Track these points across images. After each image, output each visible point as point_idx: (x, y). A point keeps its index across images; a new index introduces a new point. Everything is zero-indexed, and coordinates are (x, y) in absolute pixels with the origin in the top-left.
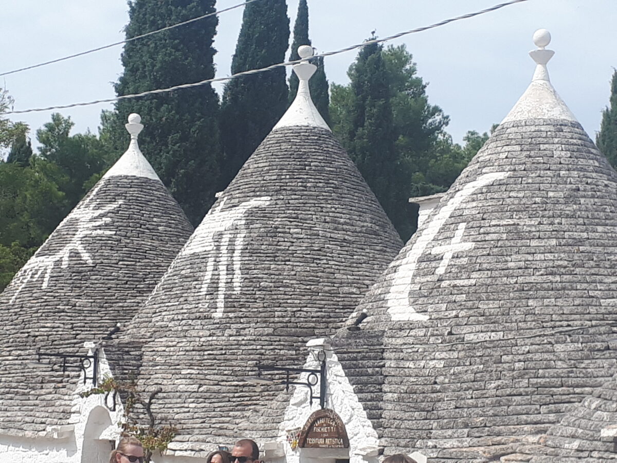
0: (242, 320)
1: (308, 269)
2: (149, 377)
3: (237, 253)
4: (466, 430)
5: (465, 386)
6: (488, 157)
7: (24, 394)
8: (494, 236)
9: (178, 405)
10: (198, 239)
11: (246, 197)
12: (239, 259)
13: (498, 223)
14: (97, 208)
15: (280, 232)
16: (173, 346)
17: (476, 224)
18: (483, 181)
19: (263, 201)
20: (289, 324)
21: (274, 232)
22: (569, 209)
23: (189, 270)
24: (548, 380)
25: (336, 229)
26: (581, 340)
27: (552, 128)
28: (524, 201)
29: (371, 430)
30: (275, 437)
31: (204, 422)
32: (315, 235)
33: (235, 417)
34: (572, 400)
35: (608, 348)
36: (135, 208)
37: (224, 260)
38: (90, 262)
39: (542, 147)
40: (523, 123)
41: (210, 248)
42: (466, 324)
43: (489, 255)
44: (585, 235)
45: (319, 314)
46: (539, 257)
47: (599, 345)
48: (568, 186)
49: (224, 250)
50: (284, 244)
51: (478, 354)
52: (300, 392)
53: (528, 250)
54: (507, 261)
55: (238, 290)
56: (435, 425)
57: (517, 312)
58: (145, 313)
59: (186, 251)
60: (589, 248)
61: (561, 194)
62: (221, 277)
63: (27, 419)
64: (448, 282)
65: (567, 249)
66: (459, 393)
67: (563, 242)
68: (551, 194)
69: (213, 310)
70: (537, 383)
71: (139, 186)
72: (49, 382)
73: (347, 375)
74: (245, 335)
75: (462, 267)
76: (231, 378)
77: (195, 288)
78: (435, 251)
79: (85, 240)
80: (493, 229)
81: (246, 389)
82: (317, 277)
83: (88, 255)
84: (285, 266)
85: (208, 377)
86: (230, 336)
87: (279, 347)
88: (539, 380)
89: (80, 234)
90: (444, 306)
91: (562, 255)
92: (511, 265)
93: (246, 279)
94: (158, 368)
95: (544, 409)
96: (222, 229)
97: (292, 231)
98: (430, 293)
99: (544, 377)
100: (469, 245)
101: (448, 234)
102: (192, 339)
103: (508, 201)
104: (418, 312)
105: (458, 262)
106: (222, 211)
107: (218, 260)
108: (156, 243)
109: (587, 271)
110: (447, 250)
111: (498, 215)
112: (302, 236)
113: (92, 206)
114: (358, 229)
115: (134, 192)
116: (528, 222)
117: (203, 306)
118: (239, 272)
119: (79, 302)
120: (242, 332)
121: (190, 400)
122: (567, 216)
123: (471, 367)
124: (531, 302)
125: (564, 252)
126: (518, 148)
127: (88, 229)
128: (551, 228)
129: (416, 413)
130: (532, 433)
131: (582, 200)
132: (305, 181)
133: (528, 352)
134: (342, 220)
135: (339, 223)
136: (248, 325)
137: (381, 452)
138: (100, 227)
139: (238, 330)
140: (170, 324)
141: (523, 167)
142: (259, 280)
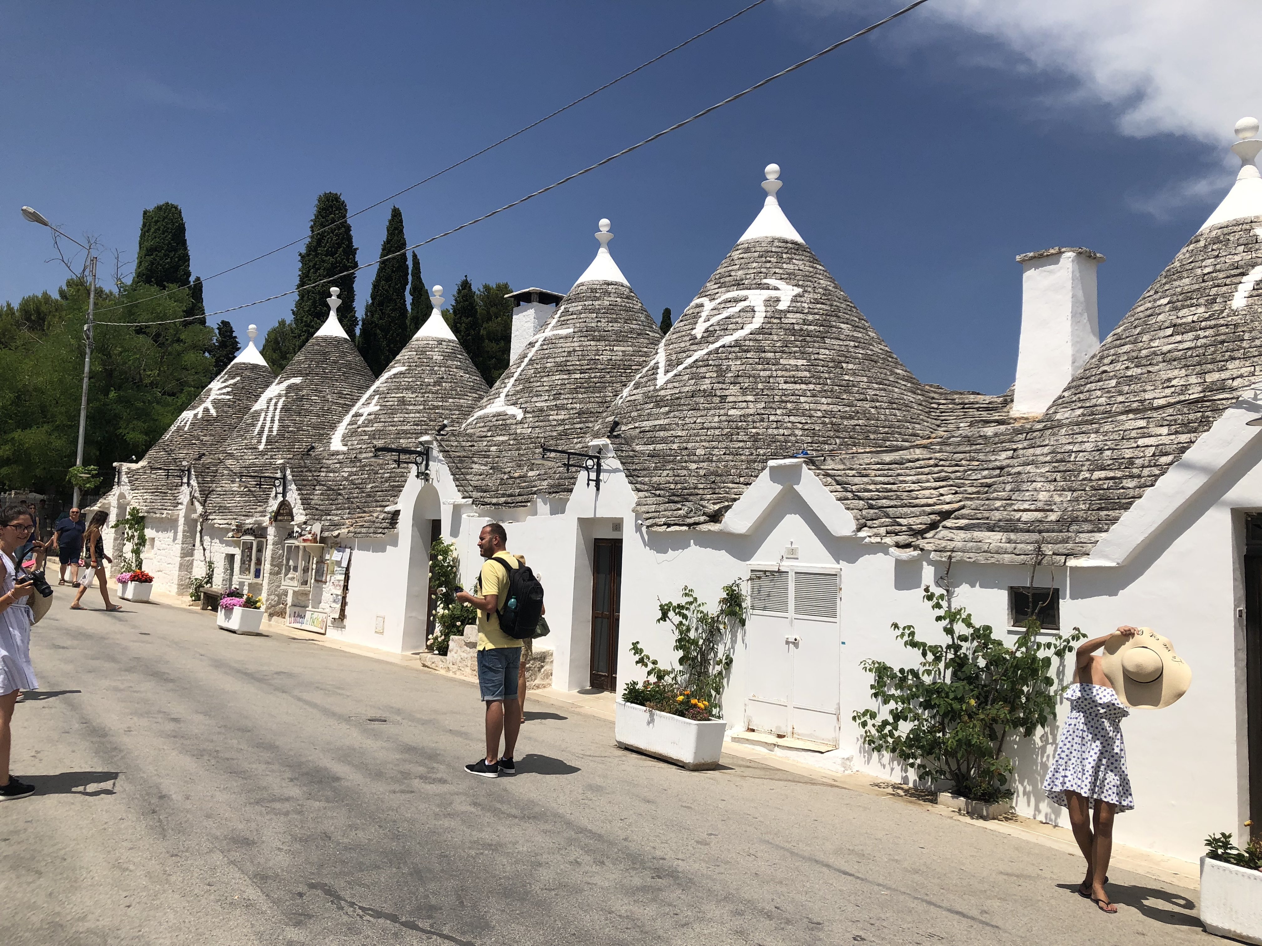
0: (275, 450)
2: (218, 482)
3: (278, 411)
4: (348, 511)
5: (355, 486)
6: (400, 358)
8: (391, 403)
9: (231, 499)
10: (260, 402)
11: (288, 378)
12: (279, 414)
13: (395, 396)
14: (223, 382)
15: (305, 399)
16: (234, 465)
17: (383, 396)
18: (394, 371)
21: (301, 399)
22: (434, 389)
23: (251, 420)
27: (436, 343)
28: (411, 383)
29: (303, 511)
30: (263, 516)
36: (247, 383)
37: (270, 415)
38: (215, 414)
39: (428, 353)
41: (264, 407)
42: (364, 453)
43: (386, 414)
44: (441, 404)
46: (412, 415)
48: (438, 376)
49: (271, 408)
50: (307, 406)
51: (367, 469)
52: (274, 491)
53: (407, 411)
54: (394, 417)
55: (275, 433)
59: (253, 408)
60: (441, 411)
61: (432, 380)
62: (267, 425)
64: (362, 429)
65: (428, 411)
66: (351, 490)
67: (427, 407)
68: (426, 380)
69: (259, 444)
71: (251, 369)
73: (295, 485)
75: (371, 420)
77: (252, 431)
78: (360, 411)
79: (214, 402)
80: (391, 399)
83: (214, 410)
84: (306, 419)
86: (267, 459)
89: (211, 398)
90: (356, 442)
91: (425, 415)
92: (396, 419)
93: (280, 426)
94: (224, 477)
96: (273, 396)
97: (312, 398)
98: (352, 435)
100: (378, 408)
102: (246, 461)
103: (403, 383)
104: (343, 446)
105: (370, 417)
106: (276, 385)
107: (267, 414)
110: (366, 411)
111: (396, 391)
112: (319, 401)
113: (221, 381)
115: (249, 373)
116: (411, 395)
117: (254, 441)
118: (278, 422)
119: (205, 439)
120: (274, 457)
121: (237, 496)
122: (433, 393)
123: (361, 476)
124: (401, 441)
125: (426, 413)
126: (415, 353)
127: (217, 394)
128: (422, 399)
131: (444, 384)
132: (326, 368)
136: (279, 453)
137: (305, 523)
138: (224, 394)
139: (271, 456)
140: (235, 452)
141: (414, 364)
142: (288, 427)
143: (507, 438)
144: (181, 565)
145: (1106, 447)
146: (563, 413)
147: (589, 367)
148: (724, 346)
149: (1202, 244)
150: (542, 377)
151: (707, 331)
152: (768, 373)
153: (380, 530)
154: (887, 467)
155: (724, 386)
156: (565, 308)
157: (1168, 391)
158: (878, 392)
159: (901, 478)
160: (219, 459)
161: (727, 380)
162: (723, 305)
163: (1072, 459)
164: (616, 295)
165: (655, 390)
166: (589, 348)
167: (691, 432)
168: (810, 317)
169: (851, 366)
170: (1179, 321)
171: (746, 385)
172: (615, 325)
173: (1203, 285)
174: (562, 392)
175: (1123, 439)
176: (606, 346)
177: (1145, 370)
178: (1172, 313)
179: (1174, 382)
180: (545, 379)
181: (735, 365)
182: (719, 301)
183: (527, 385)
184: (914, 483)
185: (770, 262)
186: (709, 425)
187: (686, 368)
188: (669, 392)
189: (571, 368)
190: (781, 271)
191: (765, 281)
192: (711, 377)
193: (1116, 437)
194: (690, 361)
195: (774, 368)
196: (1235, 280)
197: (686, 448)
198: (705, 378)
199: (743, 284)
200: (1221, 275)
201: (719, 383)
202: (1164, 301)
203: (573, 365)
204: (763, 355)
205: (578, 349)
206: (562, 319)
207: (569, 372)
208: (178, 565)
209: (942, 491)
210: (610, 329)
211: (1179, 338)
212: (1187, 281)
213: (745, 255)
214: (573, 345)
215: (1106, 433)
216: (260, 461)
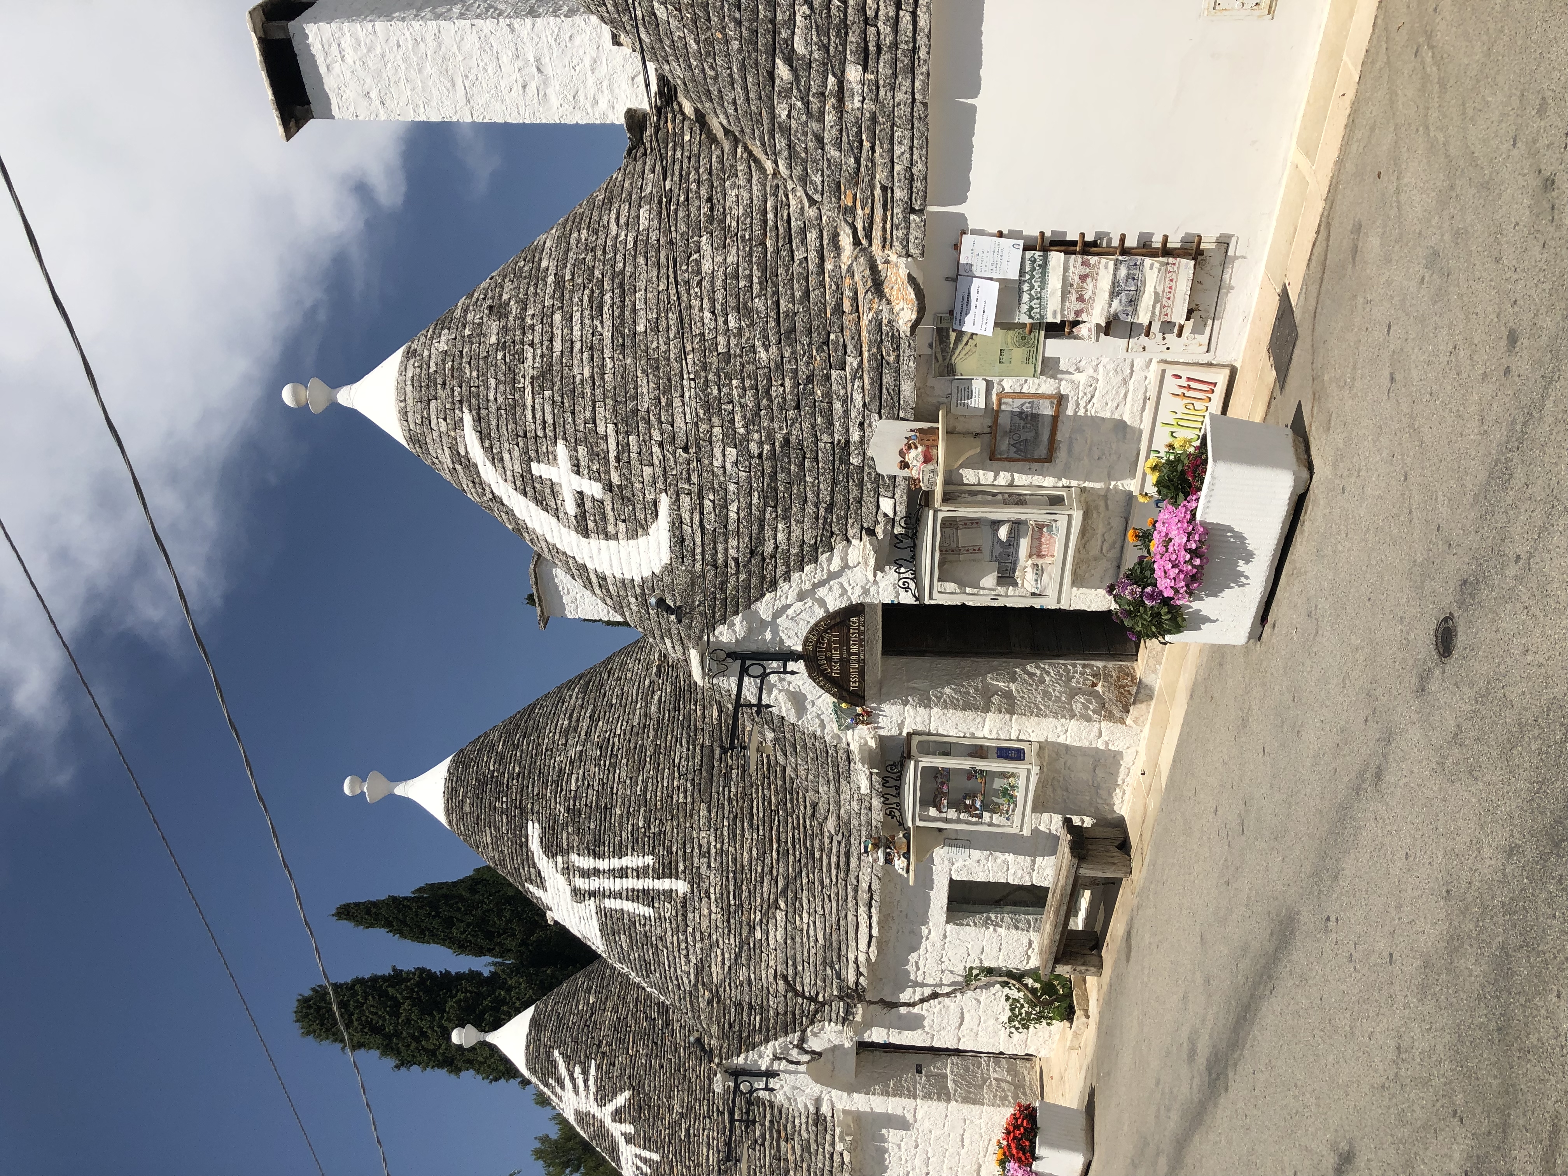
0: (689, 850)
1: (624, 761)
2: (765, 991)
3: (602, 864)
4: (834, 374)
6: (447, 451)
8: (548, 409)
9: (805, 940)
10: (582, 928)
11: (529, 859)
12: (607, 860)
13: (530, 408)
14: (563, 1087)
15: (574, 805)
16: (723, 954)
17: (531, 447)
18: (477, 452)
19: (534, 831)
20: (697, 781)
21: (574, 812)
23: (622, 936)
24: (755, 267)
25: (575, 730)
26: (696, 238)
27: (412, 361)
28: (501, 377)
29: (835, 555)
30: (848, 753)
31: (829, 897)
32: (581, 756)
33: (821, 850)
34: (785, 217)
35: (710, 199)
36: (566, 1035)
37: (609, 884)
38: (627, 1094)
39: (433, 369)
40: (403, 405)
41: (593, 906)
42: (672, 426)
43: (573, 413)
45: (684, 740)
46: (576, 333)
47: (705, 210)
48: (485, 319)
49: (594, 884)
50: (589, 796)
51: (715, 392)
54: (582, 381)
55: (649, 860)
56: (825, 438)
57: (655, 345)
58: (680, 1002)
59: (598, 944)
62: (630, 887)
64: (613, 471)
65: (567, 296)
66: (775, 408)
67: (558, 304)
69: (674, 895)
70: (760, 283)
74: (709, 843)
75: (593, 455)
76: (768, 861)
77: (644, 925)
78: (571, 508)
79: (601, 1101)
80: (539, 415)
82: (635, 748)
83: (618, 1097)
84: (620, 793)
85: (765, 896)
86: (709, 866)
87: (727, 793)
88: (755, 280)
89: (594, 1109)
90: (648, 471)
91: (576, 300)
92: (587, 374)
93: (633, 849)
94: (752, 976)
95: (799, 255)
96: (568, 889)
97: (573, 788)
98: (629, 500)
99: (751, 276)
100: (561, 449)
101: (547, 491)
102: (713, 923)
103: (500, 400)
104: (657, 516)
105: (584, 463)
107: (607, 893)
109: (599, 260)
110: (569, 485)
111: (519, 411)
112: (581, 773)
113: (558, 1089)
114: (580, 702)
115: (547, 1038)
116: (529, 362)
117: (669, 912)
118: (624, 859)
119: (677, 1109)
120: (705, 849)
121: (798, 923)
122: (525, 309)
123: (736, 398)
124: (640, 329)
125: (571, 299)
126: (433, 404)
127: (587, 1098)
129: (807, 479)
130: (838, 256)
131: (505, 297)
132: (512, 776)
133: (713, 313)
134: (566, 722)
135: (569, 726)
136: (696, 840)
137: (871, 530)
138: (586, 1081)
139: (702, 855)
140: (693, 961)
141: (457, 390)
142: (635, 828)
144: (966, 1100)
160: (710, 1002)
208: (967, 1110)
216: (713, 880)
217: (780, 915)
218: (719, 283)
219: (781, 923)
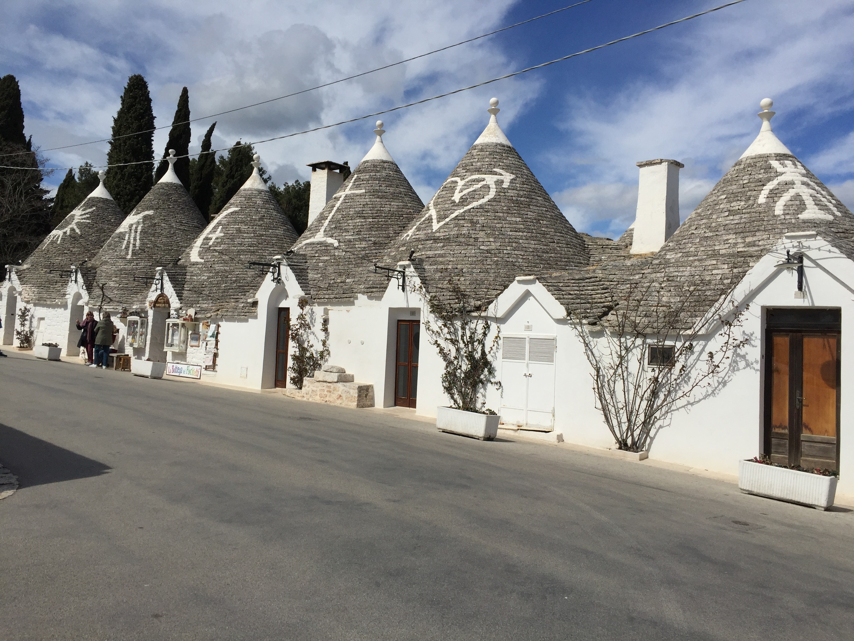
0: (139, 260)
2: (99, 280)
3: (138, 233)
4: (211, 301)
5: (213, 286)
6: (234, 202)
7: (48, 287)
8: (231, 232)
10: (123, 226)
11: (144, 210)
12: (139, 235)
13: (233, 227)
14: (83, 210)
15: (157, 225)
16: (109, 269)
17: (225, 227)
18: (231, 210)
19: (151, 212)
20: (159, 262)
21: (155, 225)
22: (260, 223)
23: (118, 239)
25: (181, 225)
27: (257, 192)
28: (244, 219)
29: (178, 301)
30: (144, 303)
32: (172, 227)
33: (133, 297)
36: (101, 212)
37: (133, 235)
38: (79, 233)
39: (253, 199)
40: (249, 190)
41: (127, 230)
42: (217, 264)
43: (228, 238)
44: (264, 233)
46: (246, 240)
48: (261, 214)
49: (133, 231)
50: (158, 230)
51: (220, 274)
52: (154, 287)
53: (243, 237)
54: (234, 241)
55: (137, 248)
57: (236, 260)
58: (99, 255)
59: (118, 231)
60: (265, 238)
61: (258, 217)
62: (131, 242)
63: (48, 297)
64: (213, 248)
65: (257, 237)
66: (211, 288)
67: (256, 235)
68: (254, 217)
69: (127, 255)
70: (239, 285)
71: (101, 201)
72: (59, 282)
73: (170, 281)
74: (140, 266)
75: (218, 243)
77: (120, 246)
78: (210, 236)
79: (78, 224)
80: (231, 229)
81: (139, 286)
83: (78, 230)
85: (123, 281)
86: (134, 265)
89: (76, 221)
90: (210, 257)
91: (255, 240)
92: (236, 242)
93: (141, 243)
94: (103, 277)
96: (133, 223)
97: (162, 225)
98: (206, 252)
100: (222, 234)
101: (215, 230)
102: (117, 266)
103: (238, 219)
104: (200, 259)
105: (217, 240)
106: (133, 215)
107: (130, 235)
108: (110, 227)
110: (214, 236)
111: (234, 224)
112: (166, 227)
113: (81, 209)
115: (100, 205)
116: (244, 227)
117: (123, 253)
118: (139, 240)
119: (74, 250)
120: (138, 264)
122: (259, 226)
123: (217, 279)
124: (241, 256)
126: (244, 199)
127: (79, 219)
128: (252, 230)
129: (195, 295)
130: (234, 302)
131: (265, 220)
132: (169, 205)
133: (238, 274)
135: (183, 223)
136: (141, 262)
137: (181, 309)
138: (84, 219)
139: (137, 264)
140: (109, 260)
141: (245, 206)
142: (147, 244)
143: (329, 258)
145: (696, 274)
146: (364, 243)
147: (377, 215)
148: (473, 208)
149: (742, 166)
150: (348, 220)
151: (461, 198)
152: (500, 225)
153: (243, 314)
154: (577, 281)
155: (476, 232)
156: (357, 177)
157: (727, 246)
158: (560, 238)
159: (586, 288)
160: (97, 265)
161: (477, 229)
162: (470, 183)
163: (678, 280)
164: (389, 170)
165: (432, 232)
166: (376, 202)
167: (459, 259)
168: (521, 193)
169: (545, 222)
170: (732, 209)
171: (489, 232)
172: (391, 188)
173: (744, 189)
174: (362, 230)
175: (704, 270)
176: (386, 202)
177: (714, 234)
178: (728, 204)
179: (730, 241)
180: (350, 221)
181: (482, 220)
182: (467, 180)
183: (338, 225)
184: (592, 291)
185: (496, 158)
186: (469, 255)
187: (451, 220)
188: (442, 234)
189: (366, 215)
190: (503, 164)
191: (495, 170)
192: (467, 226)
193: (701, 269)
194: (453, 216)
195: (503, 222)
196: (760, 188)
197: (457, 268)
198: (464, 226)
199: (482, 171)
200: (753, 185)
201: (472, 230)
202: (723, 197)
203: (367, 213)
204: (497, 214)
205: (369, 203)
206: (357, 183)
207: (364, 218)
209: (606, 295)
210: (388, 191)
211: (731, 218)
212: (735, 187)
213: (481, 153)
214: (365, 200)
215: (696, 267)
216: (129, 267)
217: (117, 285)
218: (244, 276)
219: (115, 286)
